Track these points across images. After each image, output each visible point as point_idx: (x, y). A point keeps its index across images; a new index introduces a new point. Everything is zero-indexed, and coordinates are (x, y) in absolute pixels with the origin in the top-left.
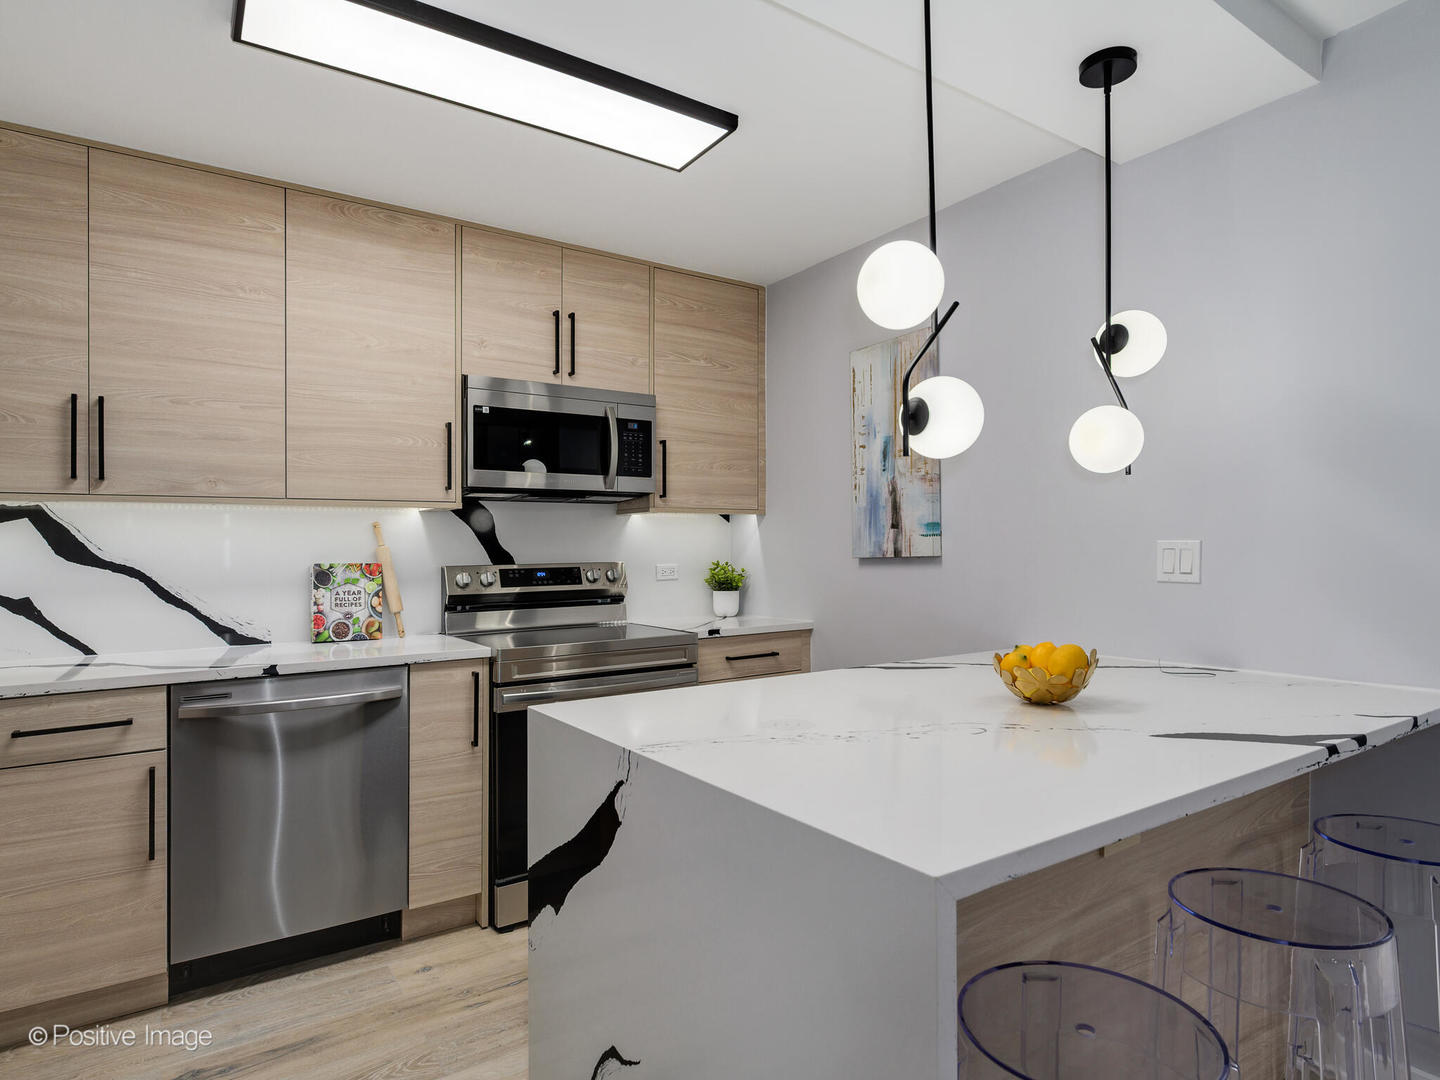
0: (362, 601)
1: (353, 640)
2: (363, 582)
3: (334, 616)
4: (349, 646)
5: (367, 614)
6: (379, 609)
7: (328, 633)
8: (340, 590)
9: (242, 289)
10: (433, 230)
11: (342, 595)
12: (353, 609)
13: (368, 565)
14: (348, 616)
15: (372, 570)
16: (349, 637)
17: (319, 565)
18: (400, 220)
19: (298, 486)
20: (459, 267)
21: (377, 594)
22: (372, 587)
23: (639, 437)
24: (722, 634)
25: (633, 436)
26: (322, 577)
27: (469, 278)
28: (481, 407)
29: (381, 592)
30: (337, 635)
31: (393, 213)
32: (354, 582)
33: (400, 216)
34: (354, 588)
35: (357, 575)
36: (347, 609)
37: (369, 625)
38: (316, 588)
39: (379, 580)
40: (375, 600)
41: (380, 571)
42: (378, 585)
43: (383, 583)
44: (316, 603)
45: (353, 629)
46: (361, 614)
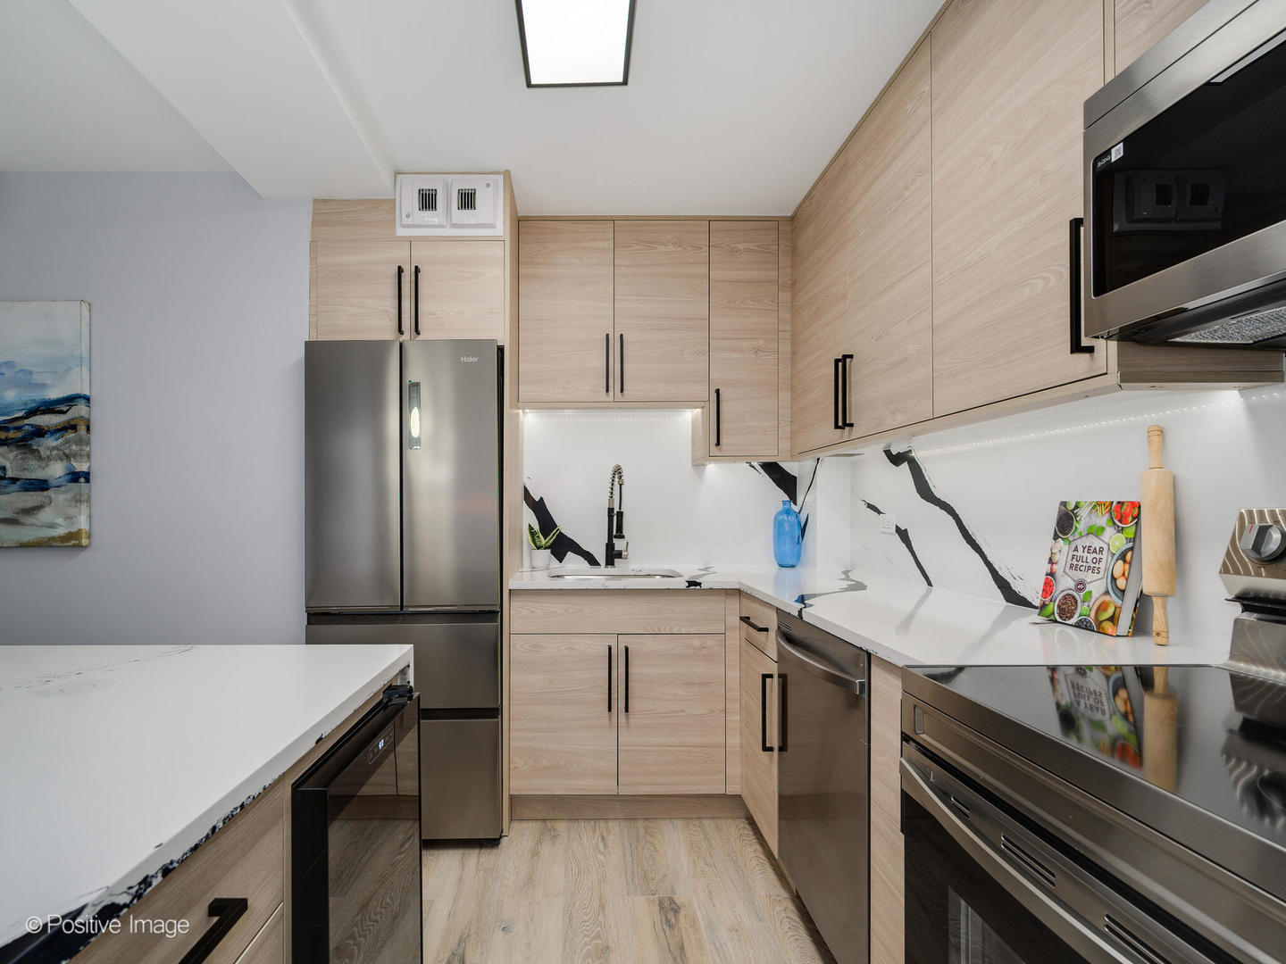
0: (1102, 565)
1: (1078, 625)
2: (1110, 531)
3: (1065, 584)
4: (1071, 631)
5: (1104, 589)
7: (1053, 607)
8: (1080, 543)
11: (1080, 553)
12: (1089, 576)
13: (1121, 504)
14: (1080, 585)
15: (1125, 514)
16: (1073, 621)
17: (1064, 504)
21: (1123, 556)
22: (1119, 543)
26: (1066, 522)
29: (1131, 554)
30: (1062, 612)
32: (1096, 532)
34: (1096, 543)
35: (1102, 520)
36: (1080, 575)
37: (1102, 607)
38: (1056, 537)
39: (1130, 532)
40: (1119, 567)
41: (1138, 517)
42: (1128, 539)
43: (1135, 540)
44: (1051, 561)
45: (1082, 609)
46: (1097, 586)
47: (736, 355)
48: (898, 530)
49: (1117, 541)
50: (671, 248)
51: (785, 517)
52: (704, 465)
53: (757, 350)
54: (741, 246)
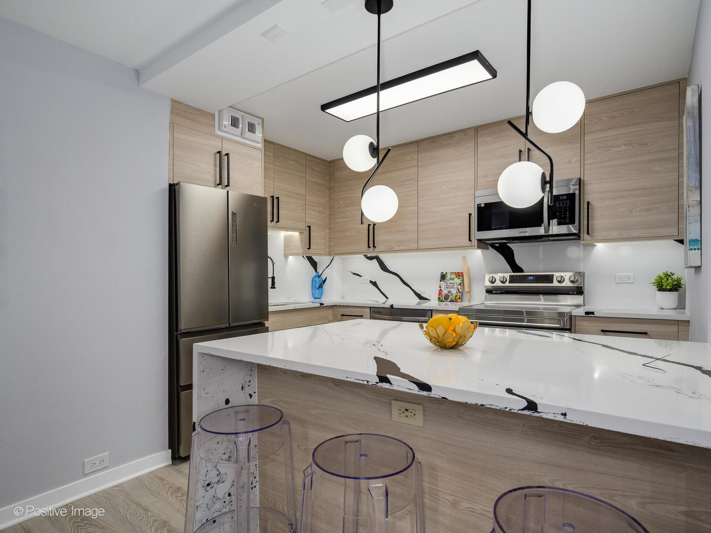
0: (455, 287)
1: (450, 301)
2: (456, 279)
3: (445, 292)
4: (449, 303)
5: (456, 292)
6: (460, 290)
7: (442, 298)
8: (448, 282)
9: (406, 181)
10: (466, 135)
11: (448, 284)
12: (452, 290)
13: (459, 273)
14: (450, 292)
15: (459, 275)
16: (449, 300)
17: (442, 273)
18: (454, 137)
19: (422, 244)
20: (476, 147)
21: (460, 284)
22: (459, 281)
23: (566, 203)
24: (596, 314)
25: (563, 204)
26: (443, 277)
27: (480, 150)
28: (481, 204)
29: (462, 284)
30: (445, 299)
31: (450, 135)
32: (453, 279)
33: (454, 135)
34: (453, 282)
35: (454, 276)
36: (450, 290)
37: (456, 296)
38: (441, 281)
39: (462, 279)
40: (459, 287)
41: (463, 276)
42: (461, 281)
43: (463, 280)
44: (440, 287)
45: (451, 297)
46: (454, 292)
47: (313, 212)
48: (371, 282)
49: (458, 281)
50: (294, 163)
51: (317, 279)
52: (288, 256)
53: (320, 212)
54: (315, 169)
